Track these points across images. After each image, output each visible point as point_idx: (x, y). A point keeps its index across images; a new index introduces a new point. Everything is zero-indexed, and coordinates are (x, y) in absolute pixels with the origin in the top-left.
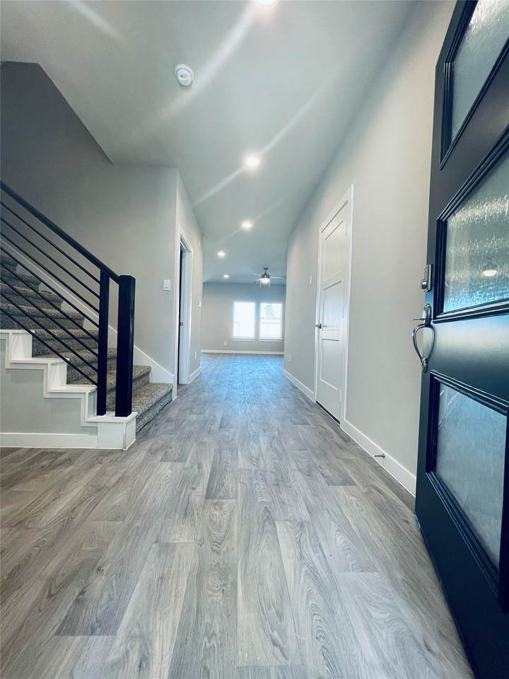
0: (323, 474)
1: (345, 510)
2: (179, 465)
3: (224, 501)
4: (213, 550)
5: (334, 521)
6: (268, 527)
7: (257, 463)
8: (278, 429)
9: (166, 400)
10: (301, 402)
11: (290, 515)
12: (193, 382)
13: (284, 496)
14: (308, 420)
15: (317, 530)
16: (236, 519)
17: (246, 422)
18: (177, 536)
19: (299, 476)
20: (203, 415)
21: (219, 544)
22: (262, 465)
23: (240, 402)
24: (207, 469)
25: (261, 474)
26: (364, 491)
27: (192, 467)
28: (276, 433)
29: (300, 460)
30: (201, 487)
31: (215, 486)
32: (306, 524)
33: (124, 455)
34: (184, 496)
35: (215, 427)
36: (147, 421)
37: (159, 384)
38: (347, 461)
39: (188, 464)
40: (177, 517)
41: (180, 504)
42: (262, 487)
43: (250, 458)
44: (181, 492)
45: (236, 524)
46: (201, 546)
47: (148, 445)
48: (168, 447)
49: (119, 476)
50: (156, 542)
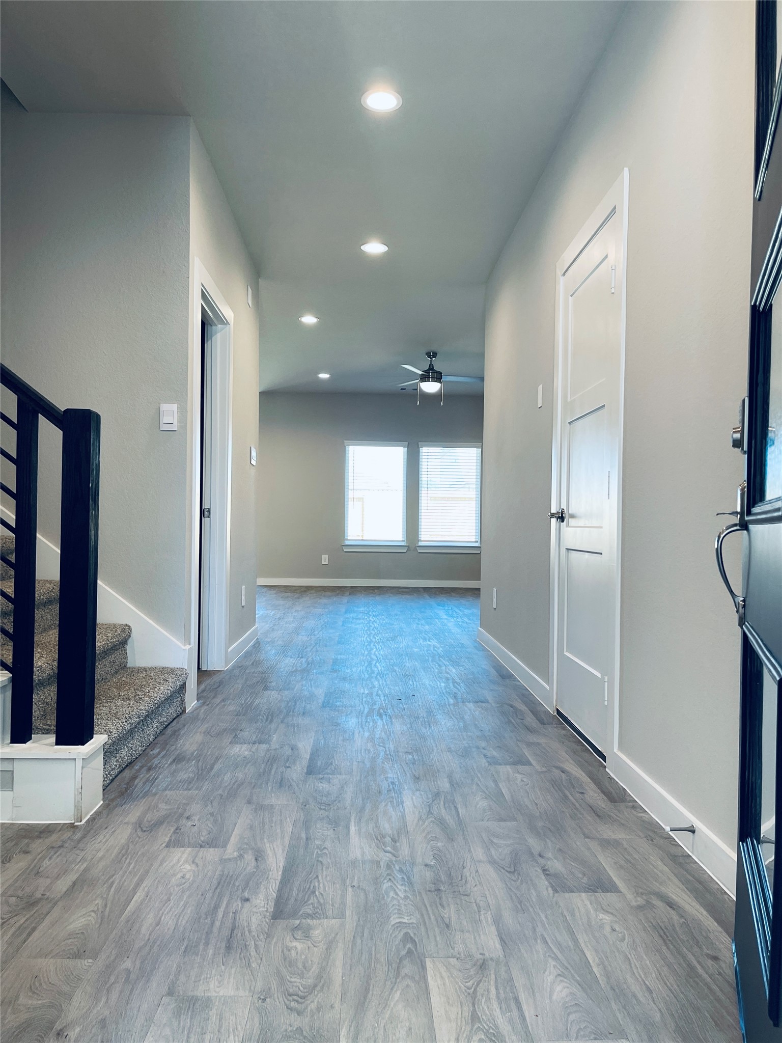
0: (544, 871)
1: (582, 938)
2: (211, 854)
3: (315, 922)
4: (290, 1009)
5: (556, 958)
6: (408, 968)
7: (395, 848)
8: (450, 776)
9: (172, 711)
10: (517, 712)
11: (459, 948)
12: (239, 666)
13: (450, 912)
14: (527, 753)
15: (516, 974)
16: (339, 955)
17: (373, 759)
18: (213, 984)
19: (489, 873)
20: (264, 747)
21: (304, 998)
22: (405, 851)
23: (360, 713)
24: (276, 860)
25: (401, 870)
26: (634, 904)
27: (241, 857)
28: (445, 785)
29: (495, 840)
30: (261, 896)
31: (295, 892)
32: (492, 965)
33: (79, 835)
34: (225, 913)
35: (297, 771)
36: (127, 759)
37: (153, 669)
38: (606, 844)
39: (231, 851)
40: (211, 952)
41: (215, 930)
42: (401, 894)
43: (379, 839)
44: (216, 907)
45: (339, 963)
46: (264, 1000)
47: (134, 812)
48: (181, 815)
49: (72, 877)
50: (170, 993)
